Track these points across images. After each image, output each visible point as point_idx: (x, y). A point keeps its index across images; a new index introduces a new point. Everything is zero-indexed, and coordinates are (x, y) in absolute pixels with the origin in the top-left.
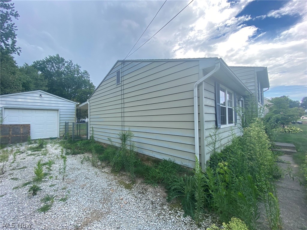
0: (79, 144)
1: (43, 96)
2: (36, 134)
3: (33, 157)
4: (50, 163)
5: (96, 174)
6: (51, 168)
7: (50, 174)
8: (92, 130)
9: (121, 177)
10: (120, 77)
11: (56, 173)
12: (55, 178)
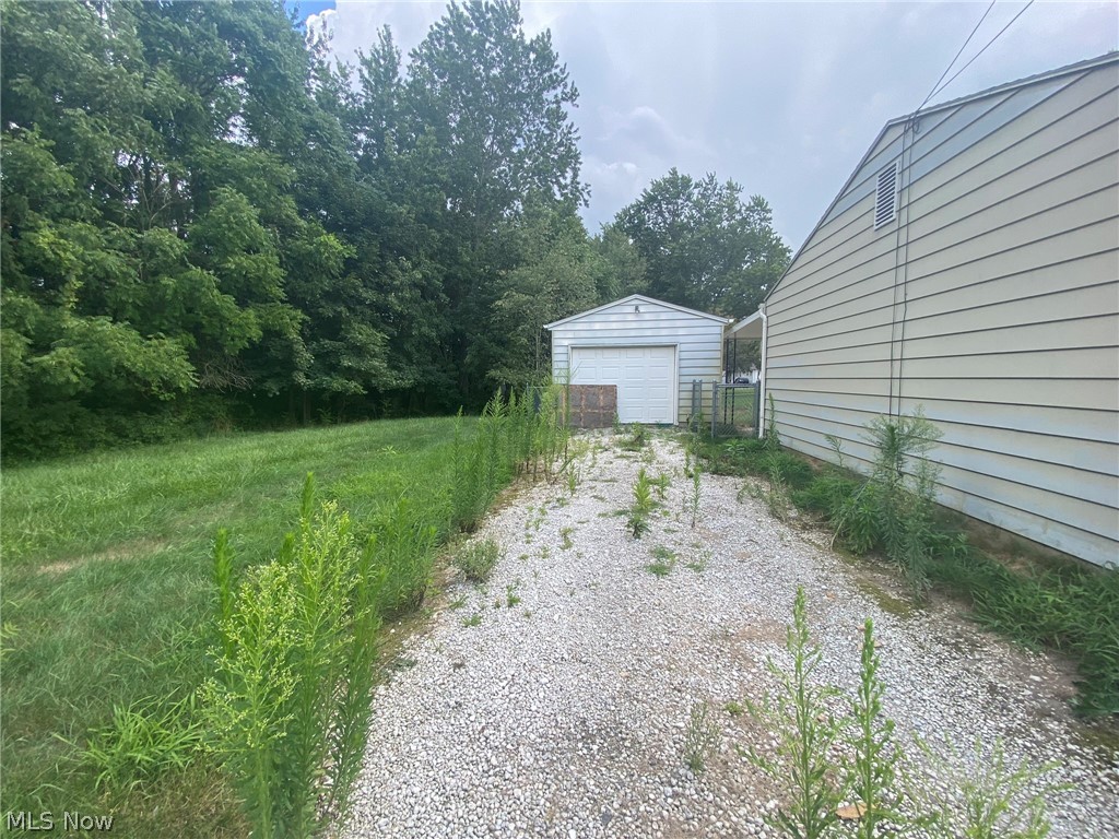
0: (730, 446)
1: (642, 309)
2: (630, 411)
3: (625, 461)
4: (662, 483)
5: (782, 539)
6: (665, 494)
7: (663, 506)
8: (769, 407)
9: (868, 574)
10: (896, 190)
11: (676, 508)
12: (673, 516)
